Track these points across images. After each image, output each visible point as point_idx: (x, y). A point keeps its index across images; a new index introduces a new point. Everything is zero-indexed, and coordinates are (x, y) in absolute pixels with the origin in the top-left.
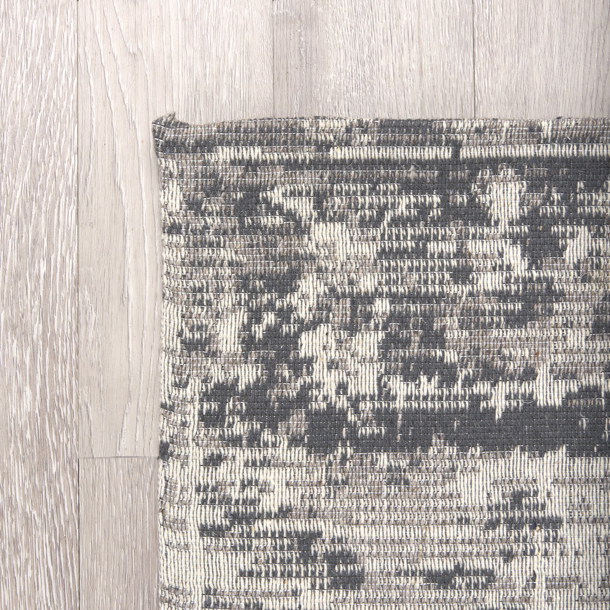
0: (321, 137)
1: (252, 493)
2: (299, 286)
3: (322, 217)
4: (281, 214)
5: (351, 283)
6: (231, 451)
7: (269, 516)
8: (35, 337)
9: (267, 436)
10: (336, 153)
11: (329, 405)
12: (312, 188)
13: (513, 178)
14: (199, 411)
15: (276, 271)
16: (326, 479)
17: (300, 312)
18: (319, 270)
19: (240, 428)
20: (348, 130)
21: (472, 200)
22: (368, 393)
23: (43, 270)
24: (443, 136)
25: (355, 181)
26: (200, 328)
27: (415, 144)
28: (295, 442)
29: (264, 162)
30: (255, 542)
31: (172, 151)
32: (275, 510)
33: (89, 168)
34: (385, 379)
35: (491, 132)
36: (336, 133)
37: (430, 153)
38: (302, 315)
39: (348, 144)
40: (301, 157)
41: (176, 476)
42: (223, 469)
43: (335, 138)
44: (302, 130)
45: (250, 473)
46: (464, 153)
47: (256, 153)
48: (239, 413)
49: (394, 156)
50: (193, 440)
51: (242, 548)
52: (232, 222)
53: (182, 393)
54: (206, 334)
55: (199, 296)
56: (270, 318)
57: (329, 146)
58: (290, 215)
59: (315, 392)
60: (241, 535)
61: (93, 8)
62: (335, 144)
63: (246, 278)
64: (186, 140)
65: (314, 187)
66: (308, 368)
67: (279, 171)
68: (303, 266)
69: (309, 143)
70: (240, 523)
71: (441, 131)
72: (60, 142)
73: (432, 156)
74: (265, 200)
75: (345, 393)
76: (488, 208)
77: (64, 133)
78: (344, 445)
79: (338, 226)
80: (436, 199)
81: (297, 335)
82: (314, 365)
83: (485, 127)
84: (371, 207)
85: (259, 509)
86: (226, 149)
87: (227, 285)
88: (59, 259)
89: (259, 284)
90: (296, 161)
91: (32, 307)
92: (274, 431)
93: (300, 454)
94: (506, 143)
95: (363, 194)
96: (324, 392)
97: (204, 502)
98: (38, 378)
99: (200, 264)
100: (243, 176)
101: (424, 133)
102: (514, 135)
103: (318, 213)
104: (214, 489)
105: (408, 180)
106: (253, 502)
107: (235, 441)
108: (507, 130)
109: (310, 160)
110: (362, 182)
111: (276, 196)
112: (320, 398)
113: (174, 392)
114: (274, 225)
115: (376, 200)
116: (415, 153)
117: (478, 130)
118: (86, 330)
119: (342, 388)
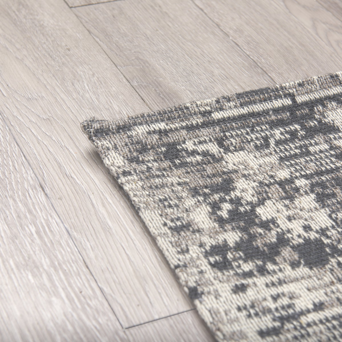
0: (202, 109)
1: (285, 301)
2: (236, 187)
3: (227, 150)
4: (199, 154)
5: (272, 177)
6: (250, 281)
7: (309, 311)
8: (46, 267)
9: (270, 267)
10: (217, 116)
11: (305, 239)
12: (211, 137)
13: (338, 106)
14: (208, 263)
15: (214, 183)
16: (335, 279)
17: (246, 198)
18: (244, 176)
19: (247, 267)
20: (218, 102)
21: (320, 122)
22: (328, 225)
23: (33, 230)
24: (280, 92)
25: (238, 129)
26: (178, 219)
27: (265, 100)
28: (294, 265)
29: (171, 130)
30: (310, 330)
31: (102, 135)
32: (311, 306)
33: (43, 173)
34: (334, 216)
35: (308, 84)
36: (210, 105)
37: (278, 103)
38: (249, 200)
39: (221, 109)
40: (194, 122)
41: (215, 306)
42: (250, 292)
43: (211, 108)
44: (187, 108)
45: (274, 291)
46: (299, 99)
47: (162, 126)
48: (240, 258)
49: (256, 110)
50: (215, 279)
51: (302, 336)
52: (166, 164)
53: (188, 256)
54: (184, 221)
55: (166, 203)
56: (226, 206)
57: (210, 113)
58: (205, 154)
59: (290, 236)
60: (295, 328)
61: (8, 107)
62: (213, 110)
63: (195, 189)
64: (109, 127)
65: (212, 136)
66: (274, 224)
67: (184, 132)
68: (232, 177)
69: (195, 114)
70: (288, 321)
71: (277, 89)
72: (14, 166)
73: (280, 105)
74: (183, 149)
75: (311, 230)
76: (333, 124)
77: (15, 162)
78: (333, 257)
79: (241, 152)
80: (298, 127)
81: (253, 210)
82: (277, 222)
83: (303, 82)
84: (257, 138)
85: (298, 309)
86: (141, 127)
87: (184, 195)
88: (43, 221)
89: (207, 191)
90: (192, 124)
91: (34, 252)
92: (275, 263)
93: (303, 270)
94: (321, 89)
95: (247, 133)
96: (295, 233)
97: (249, 316)
98: (61, 290)
99: (157, 187)
100: (160, 139)
101: (268, 93)
102: (324, 82)
103: (224, 149)
104: (253, 306)
105: (272, 121)
106: (289, 306)
107: (249, 274)
108: (318, 80)
109: (201, 123)
110: (244, 128)
111: (189, 145)
112: (295, 237)
113: (181, 257)
114: (197, 161)
115: (258, 135)
116: (268, 105)
117: (300, 85)
118: (86, 253)
119: (307, 228)
